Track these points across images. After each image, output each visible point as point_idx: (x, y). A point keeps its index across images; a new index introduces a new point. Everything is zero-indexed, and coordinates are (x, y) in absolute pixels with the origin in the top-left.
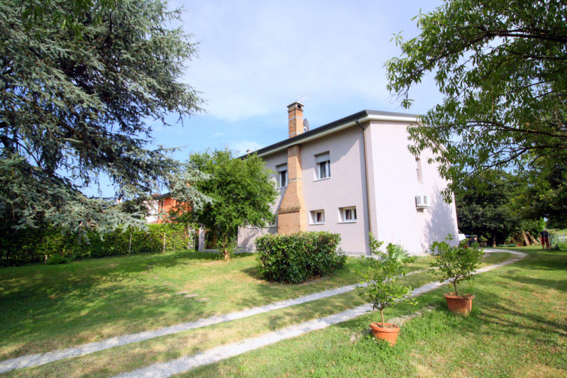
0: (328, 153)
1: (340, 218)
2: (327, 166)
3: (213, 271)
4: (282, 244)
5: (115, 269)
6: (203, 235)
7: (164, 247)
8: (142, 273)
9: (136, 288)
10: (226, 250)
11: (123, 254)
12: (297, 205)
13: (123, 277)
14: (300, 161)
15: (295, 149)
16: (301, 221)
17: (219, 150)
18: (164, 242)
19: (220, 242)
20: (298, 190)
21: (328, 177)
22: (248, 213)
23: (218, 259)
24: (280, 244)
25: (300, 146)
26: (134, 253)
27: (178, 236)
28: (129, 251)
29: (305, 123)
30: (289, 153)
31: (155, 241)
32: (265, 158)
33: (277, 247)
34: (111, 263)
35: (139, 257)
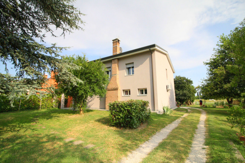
0: (133, 63)
1: (138, 93)
2: (131, 69)
3: (78, 122)
4: (128, 107)
5: (12, 122)
6: (64, 100)
7: (40, 107)
8: (32, 124)
9: (32, 137)
10: (82, 109)
11: (15, 110)
12: (117, 87)
13: (19, 127)
14: (118, 66)
15: (116, 61)
16: (118, 94)
17: (80, 56)
18: (41, 104)
19: (79, 105)
20: (117, 79)
21: (131, 74)
22: (96, 89)
23: (77, 114)
24: (127, 107)
25: (119, 59)
26: (22, 110)
27: (49, 101)
28: (19, 109)
29: (121, 49)
30: (113, 62)
31: (35, 103)
32: (104, 63)
33: (124, 108)
34: (9, 117)
35: (25, 113)
